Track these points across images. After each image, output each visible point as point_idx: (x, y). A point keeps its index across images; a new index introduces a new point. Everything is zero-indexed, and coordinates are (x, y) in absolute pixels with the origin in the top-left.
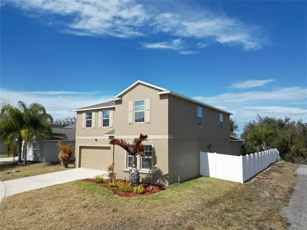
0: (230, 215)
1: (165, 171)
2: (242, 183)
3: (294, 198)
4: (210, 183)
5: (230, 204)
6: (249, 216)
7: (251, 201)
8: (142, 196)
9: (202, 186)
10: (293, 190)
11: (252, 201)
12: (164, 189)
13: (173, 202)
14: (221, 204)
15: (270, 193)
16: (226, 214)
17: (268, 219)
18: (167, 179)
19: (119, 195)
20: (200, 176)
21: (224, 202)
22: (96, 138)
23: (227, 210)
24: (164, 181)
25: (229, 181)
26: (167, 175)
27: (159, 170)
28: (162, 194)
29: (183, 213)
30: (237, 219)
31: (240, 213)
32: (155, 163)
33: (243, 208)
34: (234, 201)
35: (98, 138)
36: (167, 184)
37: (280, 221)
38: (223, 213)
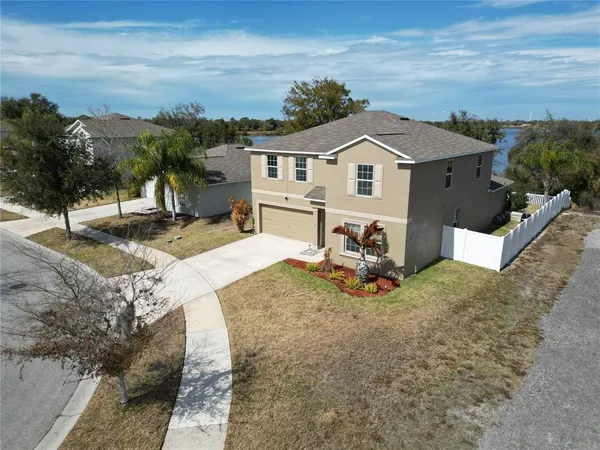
0: (480, 325)
1: (400, 262)
2: (498, 271)
3: (562, 299)
4: (455, 272)
5: (481, 309)
6: (501, 327)
7: (506, 304)
8: (377, 297)
9: (446, 279)
10: (565, 283)
11: (508, 304)
12: (398, 286)
13: (415, 307)
14: (471, 309)
15: (532, 291)
16: (475, 324)
17: (522, 332)
18: (402, 272)
19: (349, 293)
20: (440, 259)
21: (474, 307)
22: (286, 195)
23: (478, 319)
24: (397, 274)
25: (481, 268)
26: (402, 267)
27: (391, 261)
28: (399, 294)
29: (430, 323)
30: (488, 331)
31: (492, 323)
32: (386, 252)
33: (497, 316)
34: (485, 305)
35: (289, 196)
36: (401, 278)
37: (535, 334)
38: (472, 323)
